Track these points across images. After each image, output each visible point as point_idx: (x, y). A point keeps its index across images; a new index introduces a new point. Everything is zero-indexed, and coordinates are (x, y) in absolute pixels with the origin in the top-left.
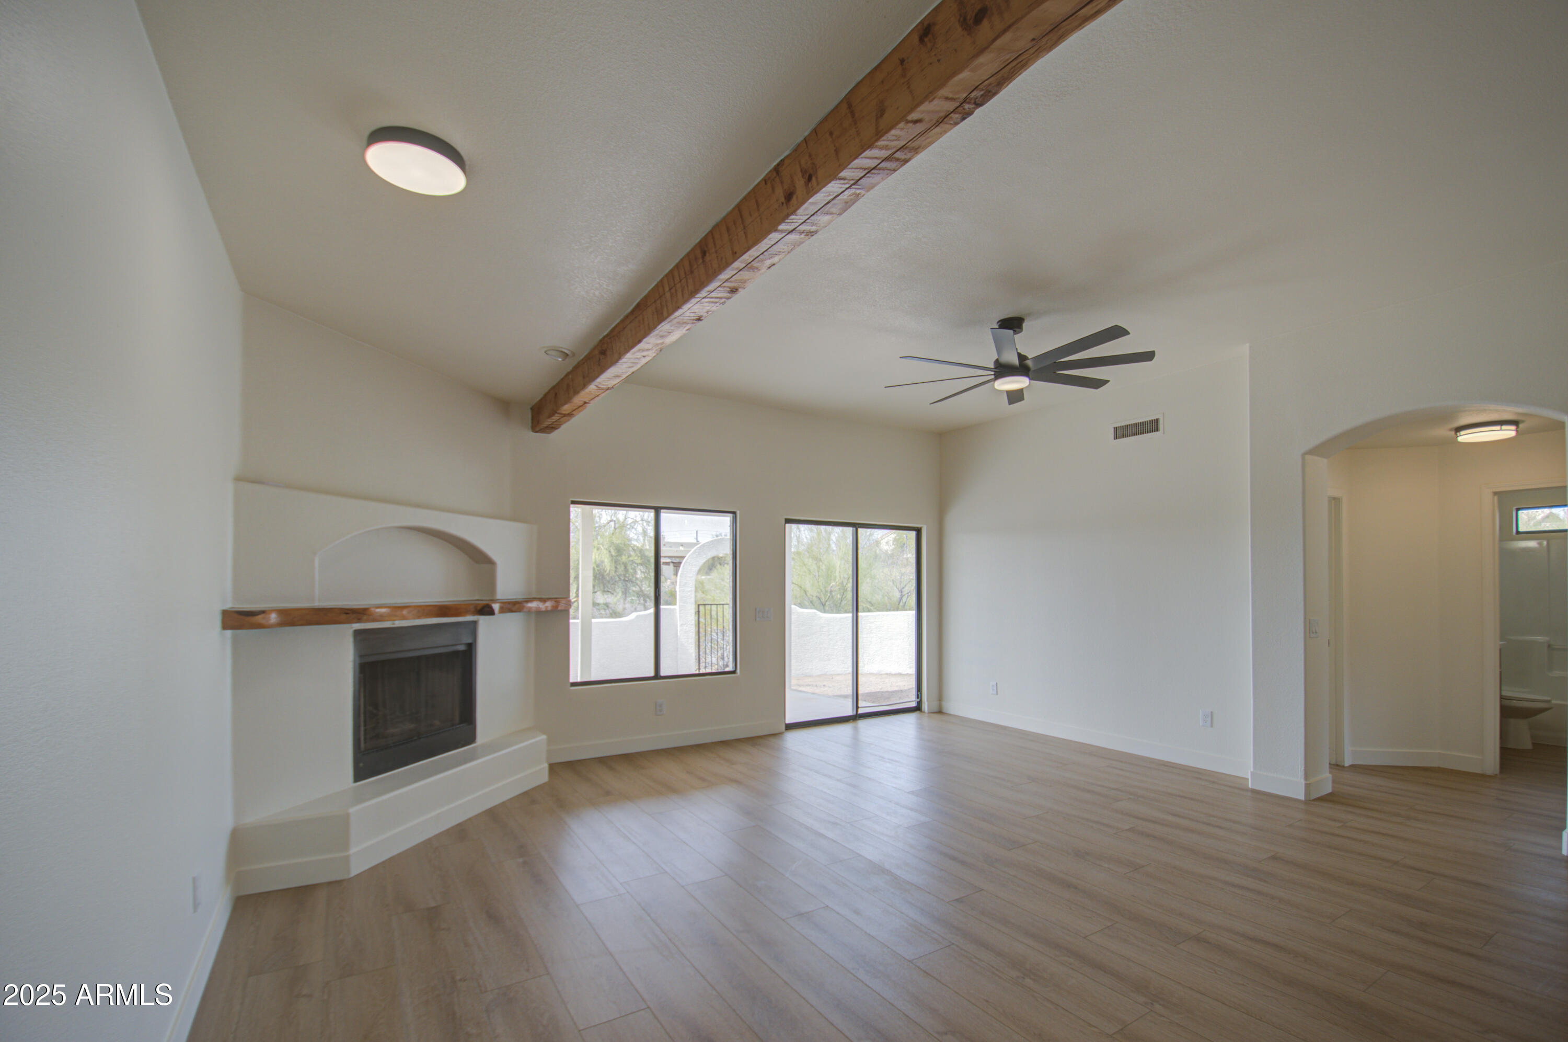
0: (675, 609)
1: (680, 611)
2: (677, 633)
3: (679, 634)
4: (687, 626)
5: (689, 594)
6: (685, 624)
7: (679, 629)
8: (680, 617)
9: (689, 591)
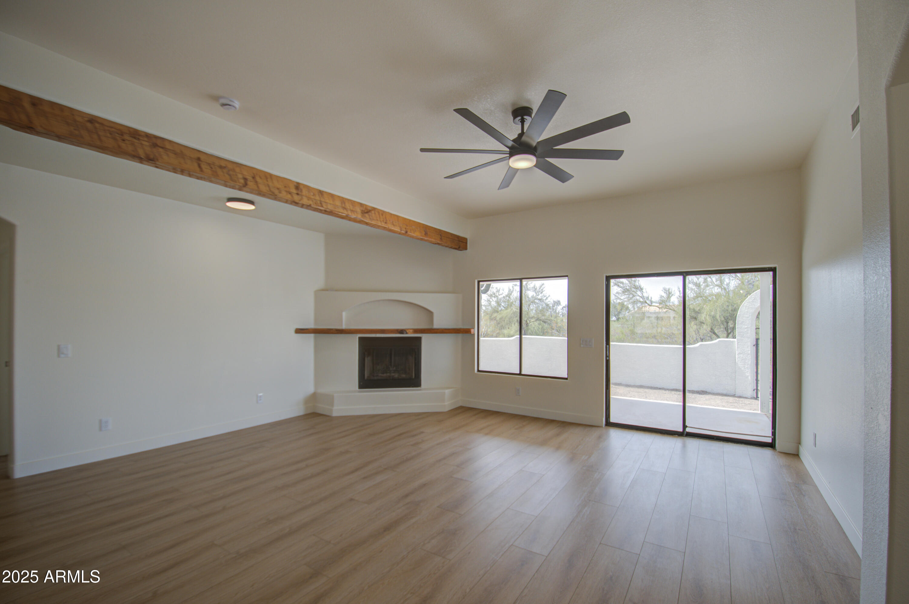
0: (734, 341)
1: (738, 343)
2: (735, 360)
3: (737, 361)
4: (743, 355)
5: (746, 330)
6: (742, 353)
7: (737, 356)
8: (737, 347)
9: (746, 328)
